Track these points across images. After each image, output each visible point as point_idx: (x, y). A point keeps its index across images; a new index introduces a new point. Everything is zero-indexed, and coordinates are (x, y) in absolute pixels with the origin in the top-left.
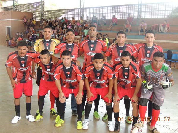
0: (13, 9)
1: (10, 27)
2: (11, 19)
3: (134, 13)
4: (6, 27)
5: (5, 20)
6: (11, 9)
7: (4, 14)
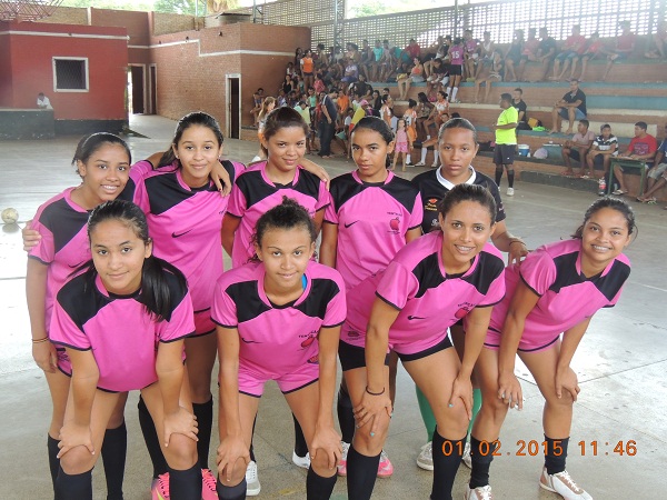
0: (252, 18)
1: (239, 76)
2: (239, 52)
3: (638, 16)
4: (227, 76)
5: (224, 53)
6: (245, 18)
7: (221, 34)
